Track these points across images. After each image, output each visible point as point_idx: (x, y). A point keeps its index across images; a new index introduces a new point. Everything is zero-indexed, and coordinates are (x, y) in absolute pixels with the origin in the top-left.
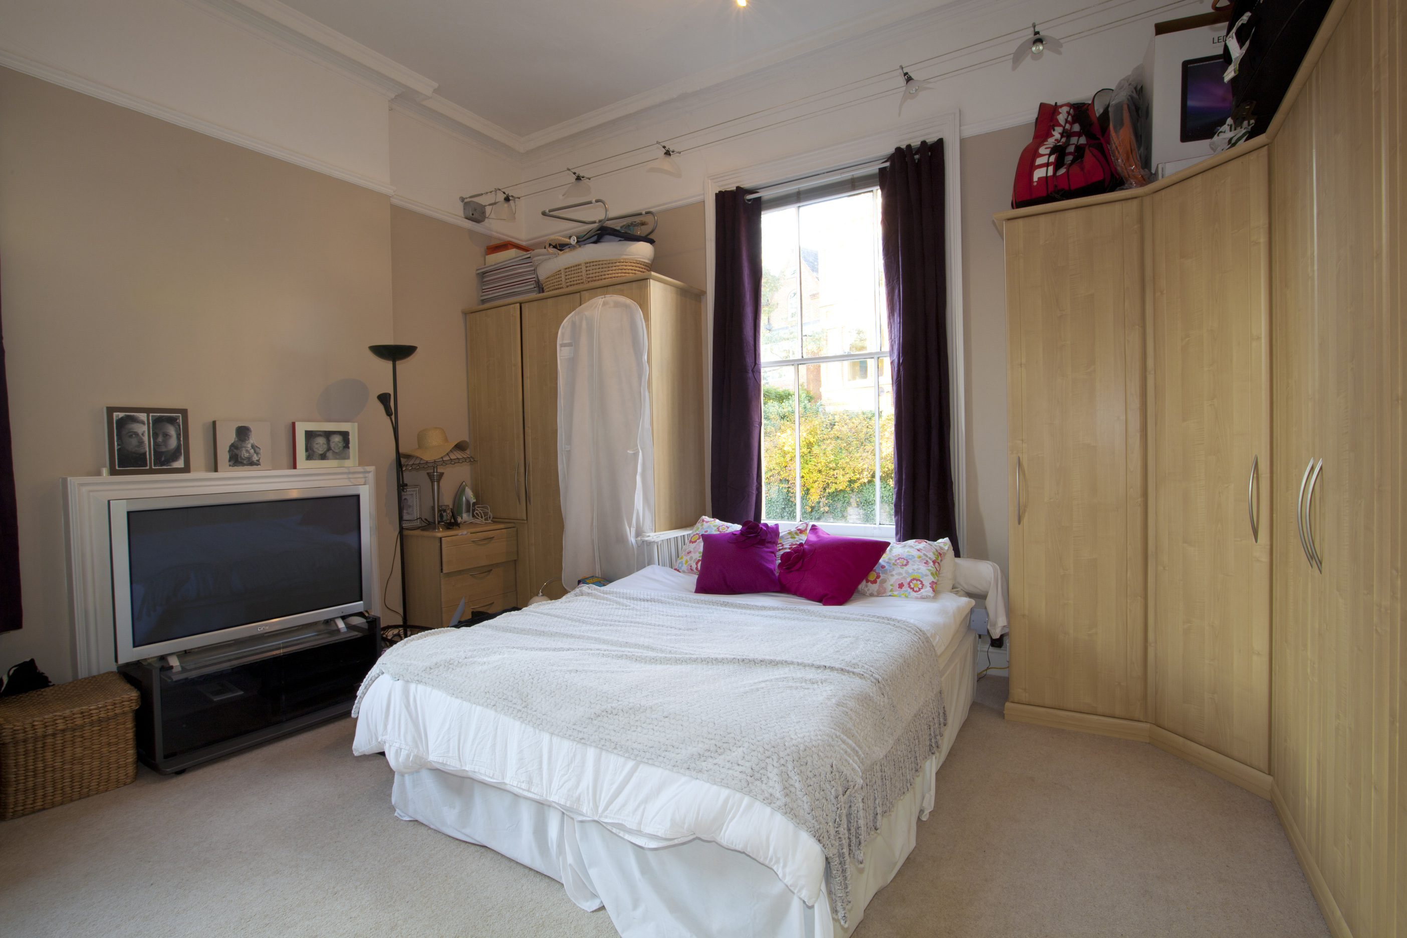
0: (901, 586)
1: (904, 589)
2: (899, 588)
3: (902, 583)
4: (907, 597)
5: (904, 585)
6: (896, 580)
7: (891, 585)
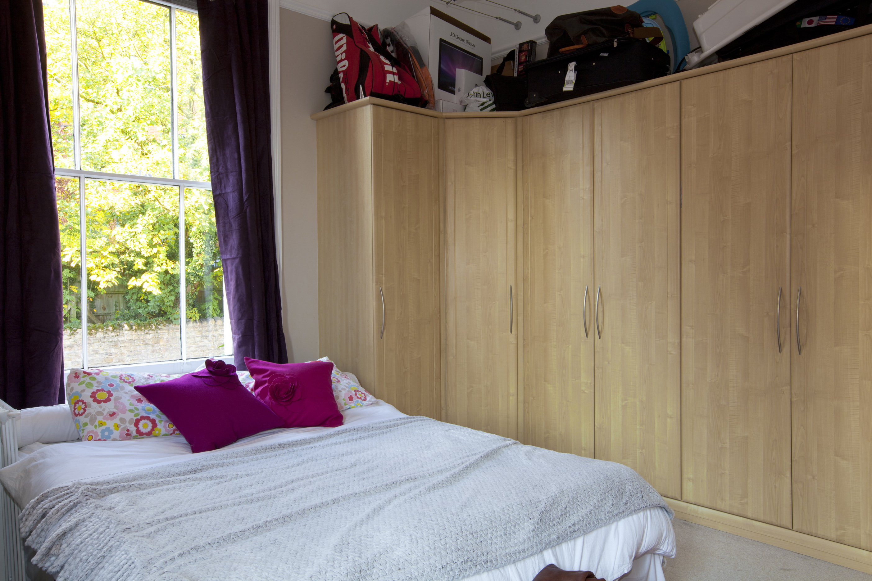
0: (351, 398)
1: (354, 400)
2: (350, 400)
3: (351, 396)
4: (361, 406)
5: (353, 398)
6: (345, 394)
7: (344, 399)
